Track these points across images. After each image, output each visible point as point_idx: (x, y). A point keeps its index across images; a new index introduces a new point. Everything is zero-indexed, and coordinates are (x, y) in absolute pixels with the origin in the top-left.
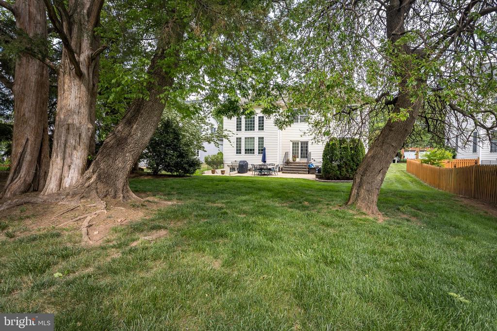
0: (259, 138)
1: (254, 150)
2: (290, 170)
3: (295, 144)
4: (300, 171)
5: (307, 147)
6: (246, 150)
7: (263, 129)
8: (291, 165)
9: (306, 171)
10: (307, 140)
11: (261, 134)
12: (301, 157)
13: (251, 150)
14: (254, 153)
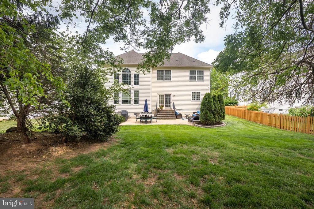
0: (134, 91)
1: (130, 101)
2: (162, 117)
3: (161, 96)
4: (170, 117)
5: (170, 99)
6: (123, 101)
7: (138, 84)
8: (161, 113)
9: (174, 117)
10: (170, 94)
11: (136, 88)
12: (166, 106)
13: (127, 101)
14: (130, 103)
